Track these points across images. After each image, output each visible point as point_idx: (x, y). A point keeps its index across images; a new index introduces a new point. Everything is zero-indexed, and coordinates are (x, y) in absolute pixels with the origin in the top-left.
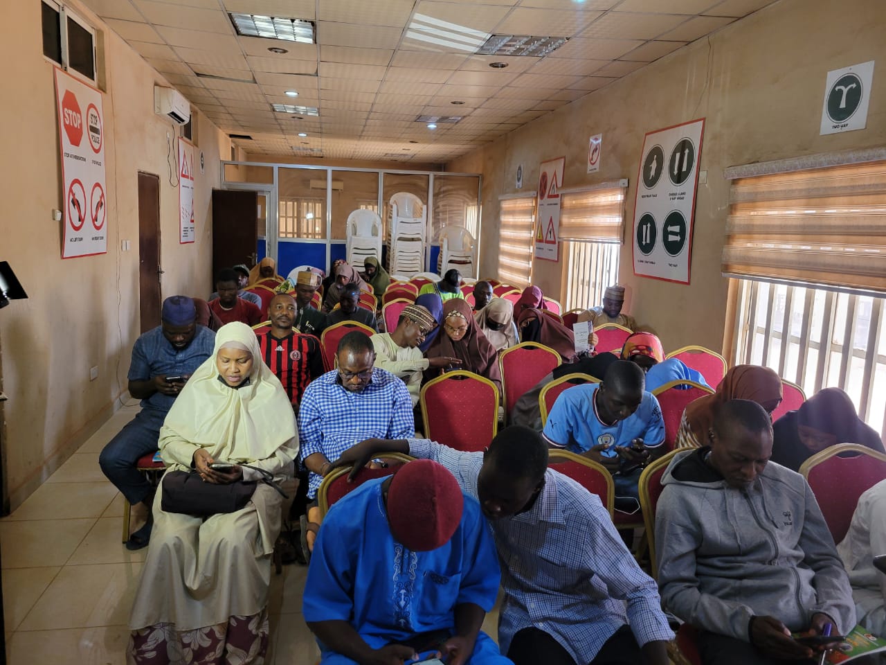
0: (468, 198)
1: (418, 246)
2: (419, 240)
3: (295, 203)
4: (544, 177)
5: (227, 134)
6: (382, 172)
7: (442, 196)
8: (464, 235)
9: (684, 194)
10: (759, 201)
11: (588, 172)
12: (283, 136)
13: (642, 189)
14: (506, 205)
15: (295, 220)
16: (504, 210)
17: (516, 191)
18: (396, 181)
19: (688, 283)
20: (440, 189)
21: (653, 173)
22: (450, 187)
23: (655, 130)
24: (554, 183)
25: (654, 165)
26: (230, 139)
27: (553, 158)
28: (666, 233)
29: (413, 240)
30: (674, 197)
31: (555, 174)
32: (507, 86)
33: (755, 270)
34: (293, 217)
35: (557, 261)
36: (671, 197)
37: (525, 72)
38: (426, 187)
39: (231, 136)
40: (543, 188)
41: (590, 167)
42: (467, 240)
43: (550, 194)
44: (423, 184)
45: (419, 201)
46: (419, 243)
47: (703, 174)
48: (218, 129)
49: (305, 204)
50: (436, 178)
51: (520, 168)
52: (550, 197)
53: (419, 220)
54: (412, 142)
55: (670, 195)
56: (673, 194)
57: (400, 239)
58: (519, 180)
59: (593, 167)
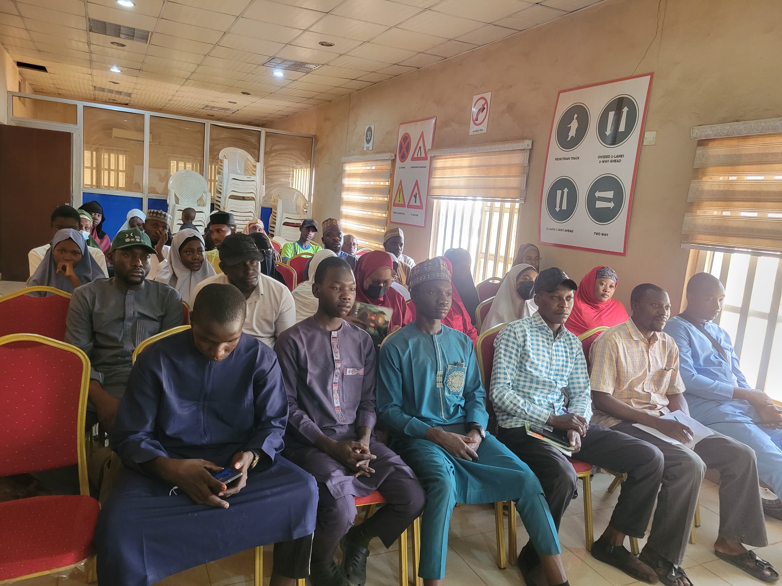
0: (300, 159)
1: (250, 206)
2: (252, 199)
3: (94, 153)
4: (406, 138)
5: (14, 61)
6: (208, 123)
7: (273, 154)
8: (297, 198)
9: (621, 156)
10: (745, 164)
11: (471, 133)
12: (89, 71)
13: (555, 150)
14: (349, 168)
15: (94, 171)
16: (348, 172)
17: (363, 153)
18: (225, 134)
19: (624, 254)
20: (271, 147)
21: (572, 133)
22: (282, 146)
23: (572, 87)
24: (421, 144)
25: (574, 125)
26: (18, 69)
27: (419, 118)
28: (591, 200)
29: (243, 198)
30: (606, 159)
31: (422, 135)
32: (395, 26)
33: (731, 241)
34: (92, 168)
35: (424, 227)
36: (602, 159)
37: (429, 9)
38: (257, 145)
39: (20, 64)
40: (404, 149)
41: (473, 128)
42: (301, 203)
43: (415, 156)
44: (253, 140)
45: (250, 157)
46: (253, 202)
47: (650, 136)
48: (5, 52)
49: (106, 156)
50: (268, 135)
51: (370, 129)
52: (413, 159)
53: (253, 178)
54: (244, 93)
55: (600, 157)
56: (604, 157)
57: (233, 197)
58: (368, 141)
59: (476, 128)
